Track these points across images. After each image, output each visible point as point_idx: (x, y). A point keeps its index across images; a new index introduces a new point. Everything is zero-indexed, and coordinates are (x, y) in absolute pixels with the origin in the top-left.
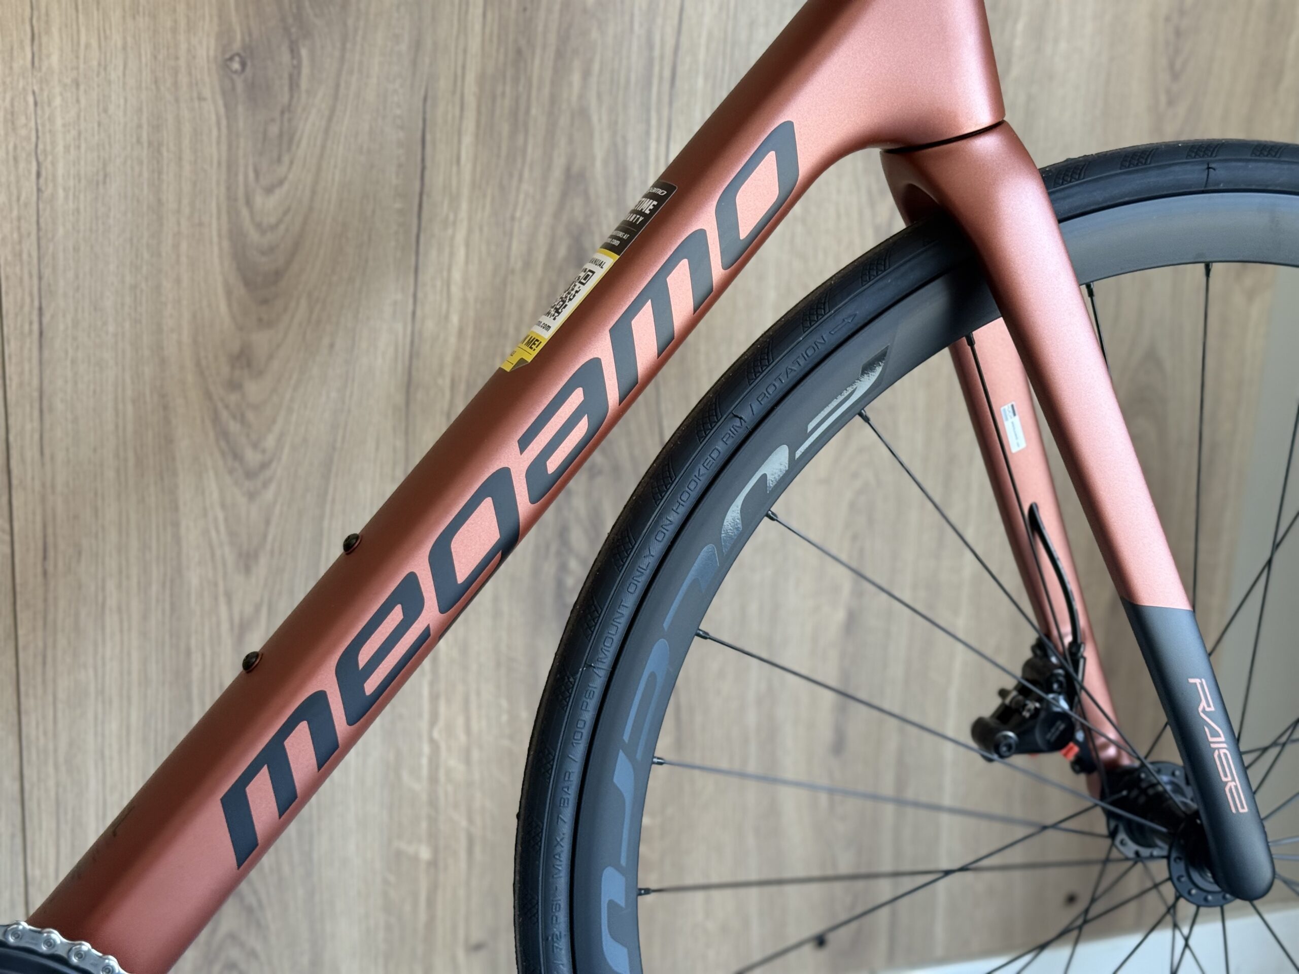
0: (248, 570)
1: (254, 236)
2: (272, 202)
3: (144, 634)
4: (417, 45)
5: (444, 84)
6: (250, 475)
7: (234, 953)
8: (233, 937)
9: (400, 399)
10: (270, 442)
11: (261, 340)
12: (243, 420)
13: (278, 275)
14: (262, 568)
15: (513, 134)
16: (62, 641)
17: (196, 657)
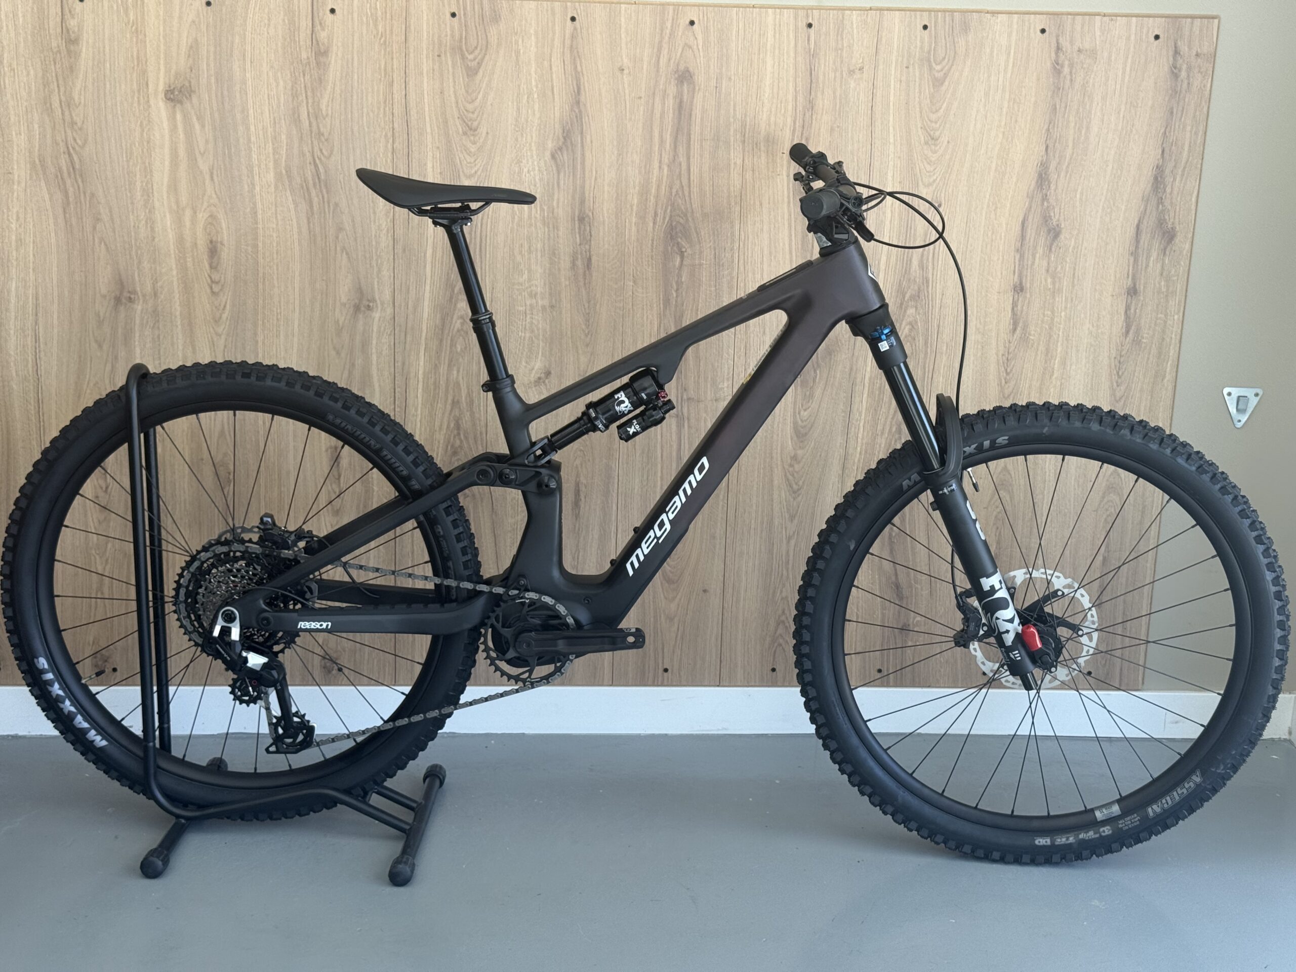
0: (792, 521)
1: (800, 422)
2: (806, 413)
3: (761, 538)
4: (851, 369)
5: (858, 380)
6: (794, 492)
7: (781, 641)
8: (781, 635)
9: (841, 472)
10: (801, 483)
11: (800, 452)
12: (793, 475)
13: (806, 434)
14: (796, 521)
15: (879, 395)
16: (738, 537)
17: (775, 546)
